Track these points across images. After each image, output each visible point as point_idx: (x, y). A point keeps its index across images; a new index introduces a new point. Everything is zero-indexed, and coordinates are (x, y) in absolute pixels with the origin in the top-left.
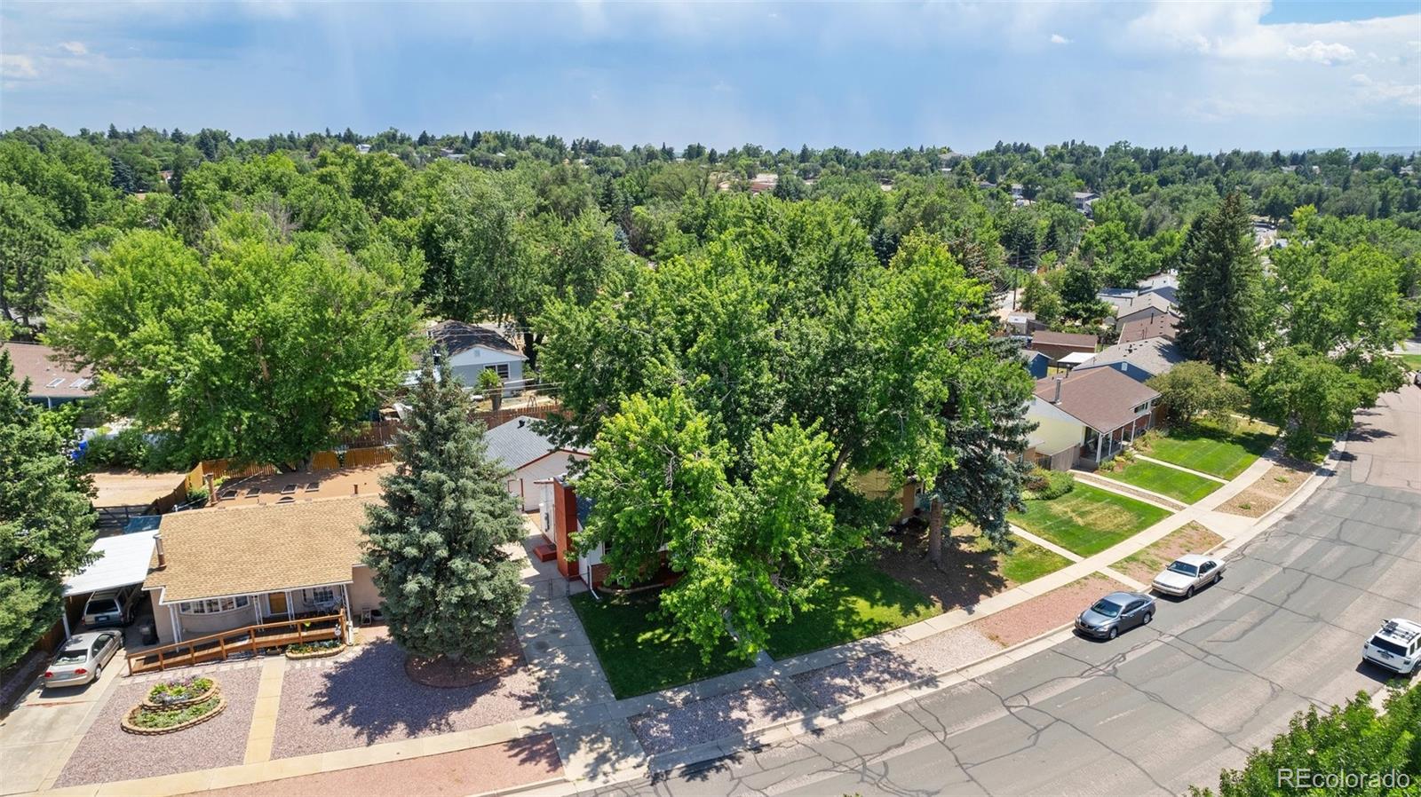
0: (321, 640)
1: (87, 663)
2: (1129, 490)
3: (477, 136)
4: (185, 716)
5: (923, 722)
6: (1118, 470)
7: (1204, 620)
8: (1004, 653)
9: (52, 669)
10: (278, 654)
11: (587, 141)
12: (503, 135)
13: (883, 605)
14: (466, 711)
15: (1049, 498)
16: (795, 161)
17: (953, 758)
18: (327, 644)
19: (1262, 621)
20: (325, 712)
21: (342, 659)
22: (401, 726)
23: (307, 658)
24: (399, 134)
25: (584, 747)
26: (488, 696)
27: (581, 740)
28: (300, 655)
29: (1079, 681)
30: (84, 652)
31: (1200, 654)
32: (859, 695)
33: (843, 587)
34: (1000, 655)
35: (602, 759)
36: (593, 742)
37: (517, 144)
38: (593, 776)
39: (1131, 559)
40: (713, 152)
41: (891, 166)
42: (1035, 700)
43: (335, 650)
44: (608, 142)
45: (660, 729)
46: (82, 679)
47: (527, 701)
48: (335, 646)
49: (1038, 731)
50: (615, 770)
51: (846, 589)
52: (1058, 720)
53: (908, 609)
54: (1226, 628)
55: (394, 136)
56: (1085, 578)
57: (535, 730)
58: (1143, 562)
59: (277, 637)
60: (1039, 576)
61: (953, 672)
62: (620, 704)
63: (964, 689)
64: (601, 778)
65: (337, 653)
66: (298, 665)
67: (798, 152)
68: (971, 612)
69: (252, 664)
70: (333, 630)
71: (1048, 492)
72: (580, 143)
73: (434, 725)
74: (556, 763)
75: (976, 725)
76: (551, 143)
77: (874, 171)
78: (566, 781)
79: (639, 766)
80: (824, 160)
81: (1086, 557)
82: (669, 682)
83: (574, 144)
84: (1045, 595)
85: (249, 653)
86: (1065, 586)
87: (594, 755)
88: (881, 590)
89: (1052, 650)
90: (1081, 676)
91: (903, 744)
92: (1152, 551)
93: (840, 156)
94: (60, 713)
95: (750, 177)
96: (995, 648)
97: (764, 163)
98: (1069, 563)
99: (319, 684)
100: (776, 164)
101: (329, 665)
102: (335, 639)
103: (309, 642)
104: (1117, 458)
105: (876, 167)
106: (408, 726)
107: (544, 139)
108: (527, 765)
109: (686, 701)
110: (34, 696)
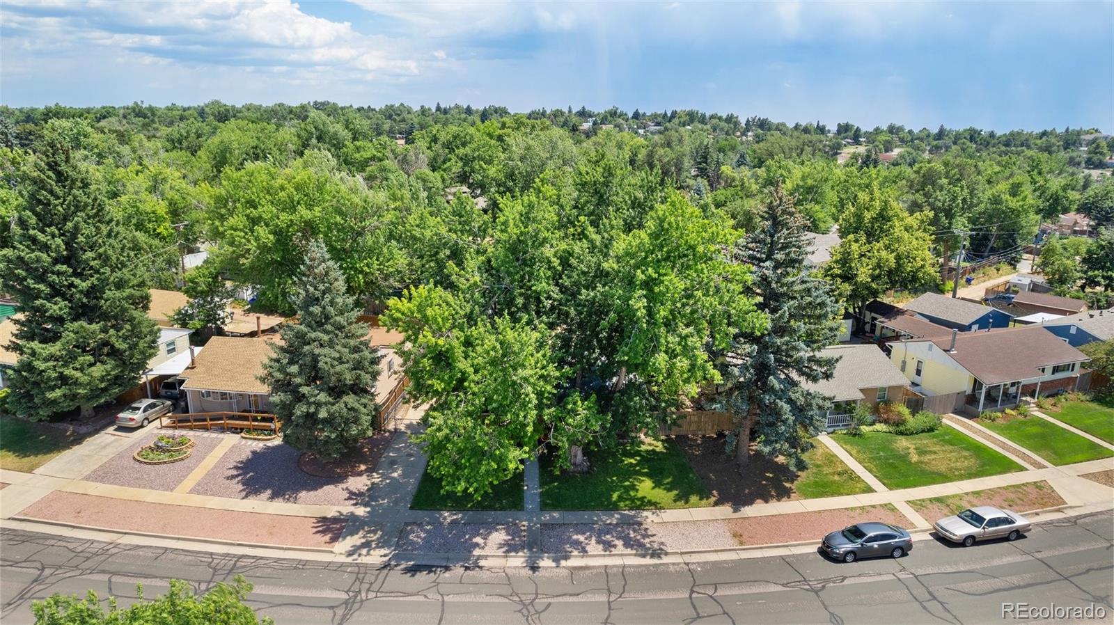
0: (262, 430)
1: (138, 416)
2: (994, 441)
3: (674, 114)
4: (165, 457)
5: (611, 583)
6: (1000, 422)
7: (962, 569)
8: (735, 550)
9: (121, 415)
10: (238, 433)
11: (759, 119)
12: (693, 113)
13: (665, 489)
14: (312, 492)
15: (902, 433)
16: (930, 139)
17: (606, 616)
18: (266, 432)
19: (1028, 585)
20: (235, 472)
21: (270, 444)
22: (269, 492)
23: (251, 439)
24: (619, 111)
25: (361, 533)
26: (332, 487)
27: (363, 529)
28: (248, 436)
29: (779, 588)
30: (139, 409)
31: (924, 596)
32: (584, 551)
33: (644, 468)
34: (730, 550)
35: (367, 545)
36: (369, 532)
37: (703, 120)
38: (350, 554)
39: (939, 500)
40: (858, 130)
41: (1022, 145)
42: (721, 592)
43: (269, 437)
44: (774, 120)
45: (417, 536)
46: (132, 424)
47: (353, 496)
48: (270, 435)
49: (699, 617)
50: (368, 554)
51: (646, 470)
52: (725, 613)
53: (683, 498)
54: (981, 582)
55: (615, 112)
56: (873, 507)
57: (342, 514)
58: (948, 506)
59: (241, 422)
60: (828, 496)
61: (677, 553)
62: (410, 512)
63: (671, 568)
64: (355, 556)
65: (269, 440)
66: (244, 441)
67: (935, 130)
68: (736, 510)
69: (221, 436)
70: (271, 425)
71: (902, 428)
72: (754, 120)
73: (287, 496)
74: (334, 539)
75: (652, 597)
76: (729, 119)
77: (1003, 148)
78: (332, 552)
79: (385, 556)
80: (957, 138)
81: (891, 489)
82: (452, 506)
83: (748, 121)
84: (819, 512)
85: (223, 429)
86: (846, 509)
87: (363, 540)
88: (674, 477)
89: (782, 558)
90: (783, 585)
91: (578, 595)
92: (970, 498)
93: (973, 135)
94: (116, 441)
95: (887, 151)
96: (732, 543)
97: (902, 140)
98: (869, 490)
99: (245, 455)
100: (912, 141)
101: (258, 446)
102: (271, 430)
103: (255, 429)
104: (1008, 411)
105: (1007, 145)
106: (273, 493)
107: (724, 117)
108: (318, 535)
109: (454, 522)
110: (111, 429)
